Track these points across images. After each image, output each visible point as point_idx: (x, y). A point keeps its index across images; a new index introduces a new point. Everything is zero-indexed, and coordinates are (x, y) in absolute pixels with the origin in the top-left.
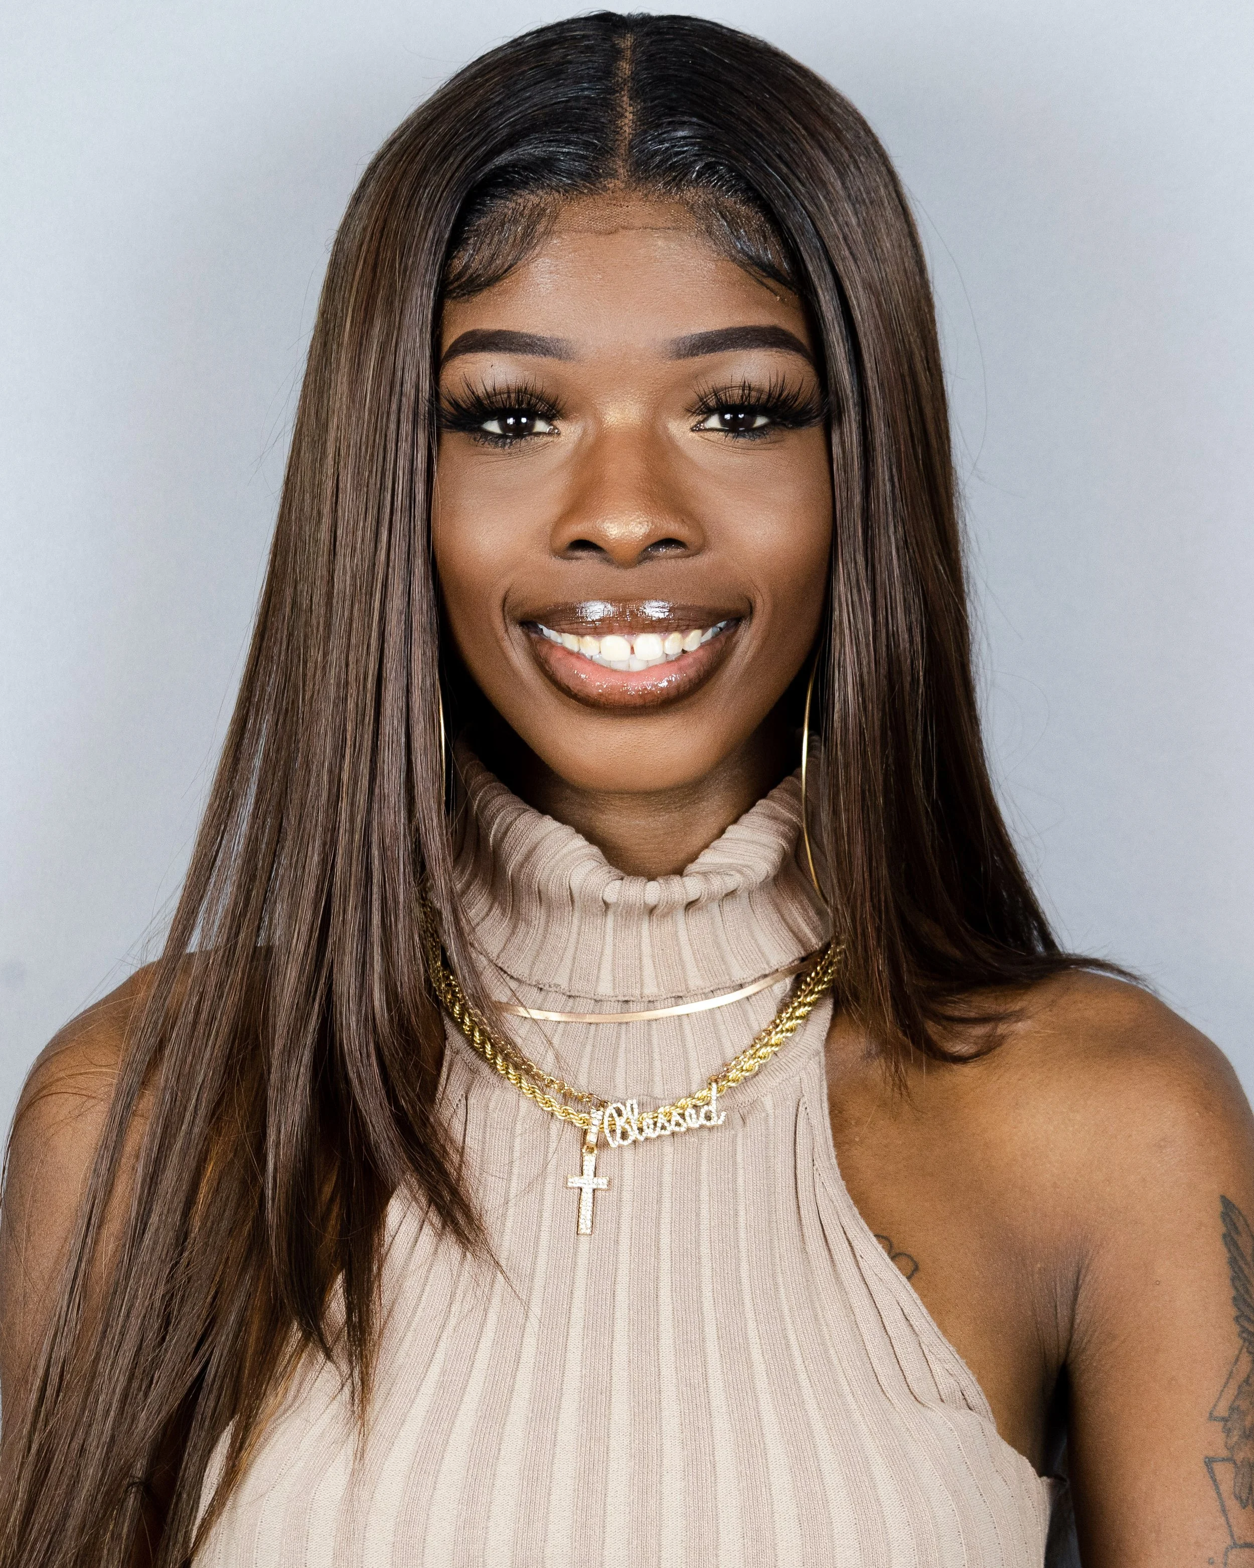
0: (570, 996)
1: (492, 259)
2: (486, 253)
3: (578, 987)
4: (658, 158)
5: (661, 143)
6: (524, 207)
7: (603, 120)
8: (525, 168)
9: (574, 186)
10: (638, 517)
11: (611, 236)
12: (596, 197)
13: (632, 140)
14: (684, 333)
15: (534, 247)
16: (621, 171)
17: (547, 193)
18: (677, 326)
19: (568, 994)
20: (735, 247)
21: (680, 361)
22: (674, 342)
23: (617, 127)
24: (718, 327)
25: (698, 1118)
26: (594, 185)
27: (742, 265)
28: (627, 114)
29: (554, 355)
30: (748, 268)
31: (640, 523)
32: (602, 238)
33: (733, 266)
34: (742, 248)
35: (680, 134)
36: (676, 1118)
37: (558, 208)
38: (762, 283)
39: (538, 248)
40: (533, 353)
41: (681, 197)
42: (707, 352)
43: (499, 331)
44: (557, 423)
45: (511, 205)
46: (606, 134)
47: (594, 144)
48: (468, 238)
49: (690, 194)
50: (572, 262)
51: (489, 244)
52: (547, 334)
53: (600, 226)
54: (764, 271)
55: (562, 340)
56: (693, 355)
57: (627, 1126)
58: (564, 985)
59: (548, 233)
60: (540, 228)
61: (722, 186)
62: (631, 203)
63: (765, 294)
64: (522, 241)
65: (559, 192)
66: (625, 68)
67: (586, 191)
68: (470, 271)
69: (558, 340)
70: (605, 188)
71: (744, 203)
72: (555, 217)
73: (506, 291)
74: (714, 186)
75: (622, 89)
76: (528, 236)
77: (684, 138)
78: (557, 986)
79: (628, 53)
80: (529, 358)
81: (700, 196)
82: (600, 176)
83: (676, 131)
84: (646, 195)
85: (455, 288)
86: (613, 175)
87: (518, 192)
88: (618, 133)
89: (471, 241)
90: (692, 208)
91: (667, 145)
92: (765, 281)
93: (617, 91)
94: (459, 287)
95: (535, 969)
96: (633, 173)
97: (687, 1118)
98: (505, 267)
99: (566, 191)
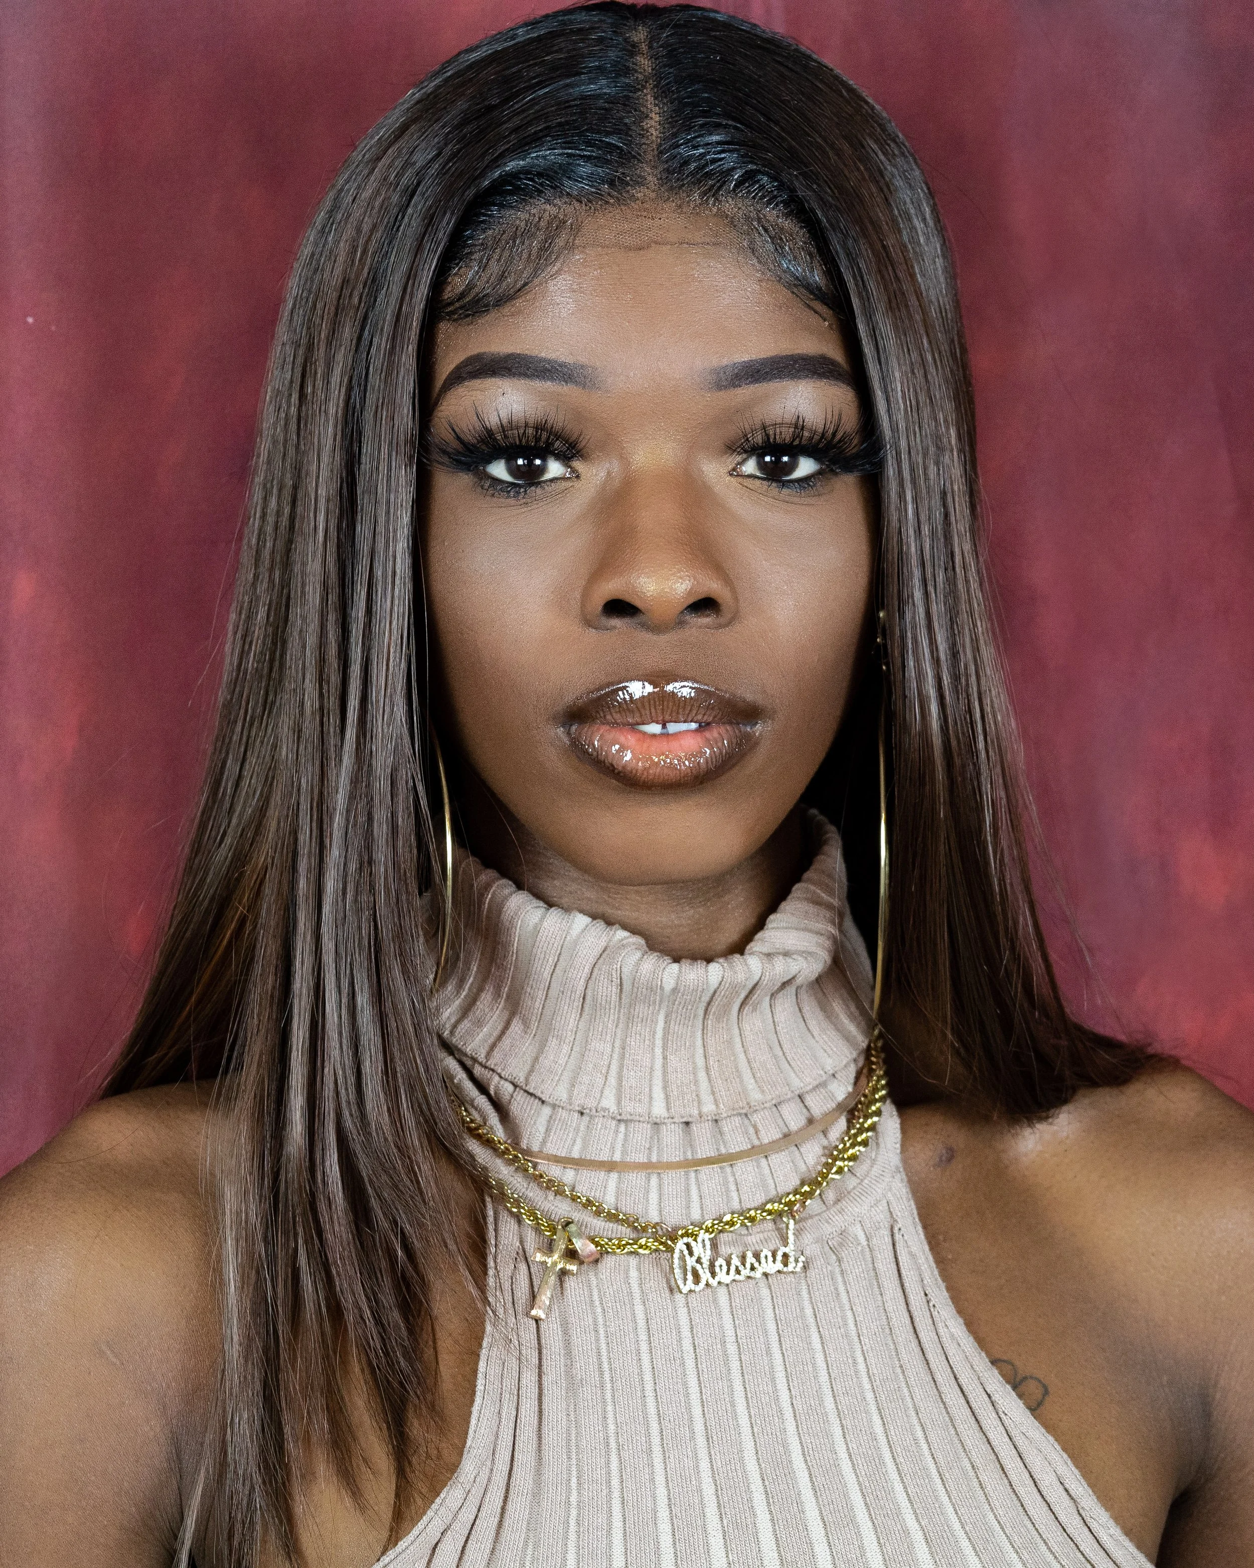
0: (619, 1121)
1: (502, 277)
2: (494, 268)
3: (629, 1107)
4: (693, 166)
5: (695, 147)
6: (540, 219)
7: (627, 121)
8: (540, 175)
9: (599, 195)
10: (679, 571)
11: (642, 252)
12: (623, 208)
13: (661, 145)
14: (725, 362)
15: (553, 263)
16: (650, 178)
17: (566, 203)
18: (717, 353)
19: (619, 1117)
20: (780, 265)
21: (721, 393)
22: (716, 371)
23: (643, 130)
24: (763, 355)
25: (774, 1261)
26: (621, 194)
27: (789, 286)
28: (653, 115)
29: (576, 383)
30: (795, 290)
31: (681, 578)
32: (631, 254)
33: (779, 287)
34: (788, 267)
35: (715, 138)
36: (750, 1259)
37: (580, 220)
38: (809, 307)
39: (558, 265)
40: (552, 379)
41: (719, 209)
42: (751, 382)
43: (512, 354)
44: (577, 464)
45: (523, 215)
46: (631, 136)
47: (618, 147)
48: (471, 253)
49: (730, 205)
50: (598, 279)
51: (499, 260)
52: (569, 360)
53: (629, 240)
54: (812, 292)
55: (587, 366)
56: (735, 386)
57: (698, 1267)
58: (613, 1108)
59: (570, 247)
60: (560, 242)
61: (763, 197)
62: (664, 216)
63: (814, 319)
64: (539, 257)
65: (581, 202)
66: (645, 63)
67: (612, 201)
68: (476, 290)
69: (582, 367)
70: (633, 198)
71: (787, 216)
72: (576, 229)
73: (520, 312)
74: (754, 198)
75: (644, 87)
76: (546, 250)
77: (719, 143)
78: (604, 1110)
79: (644, 47)
80: (548, 385)
81: (739, 208)
82: (628, 184)
83: (711, 134)
84: (680, 207)
85: (456, 309)
86: (640, 182)
87: (531, 201)
88: (643, 136)
89: (476, 256)
90: (732, 222)
91: (702, 151)
92: (812, 304)
93: (639, 90)
94: (461, 308)
95: (575, 1092)
96: (663, 181)
97: (763, 1260)
98: (518, 286)
99: (590, 201)
